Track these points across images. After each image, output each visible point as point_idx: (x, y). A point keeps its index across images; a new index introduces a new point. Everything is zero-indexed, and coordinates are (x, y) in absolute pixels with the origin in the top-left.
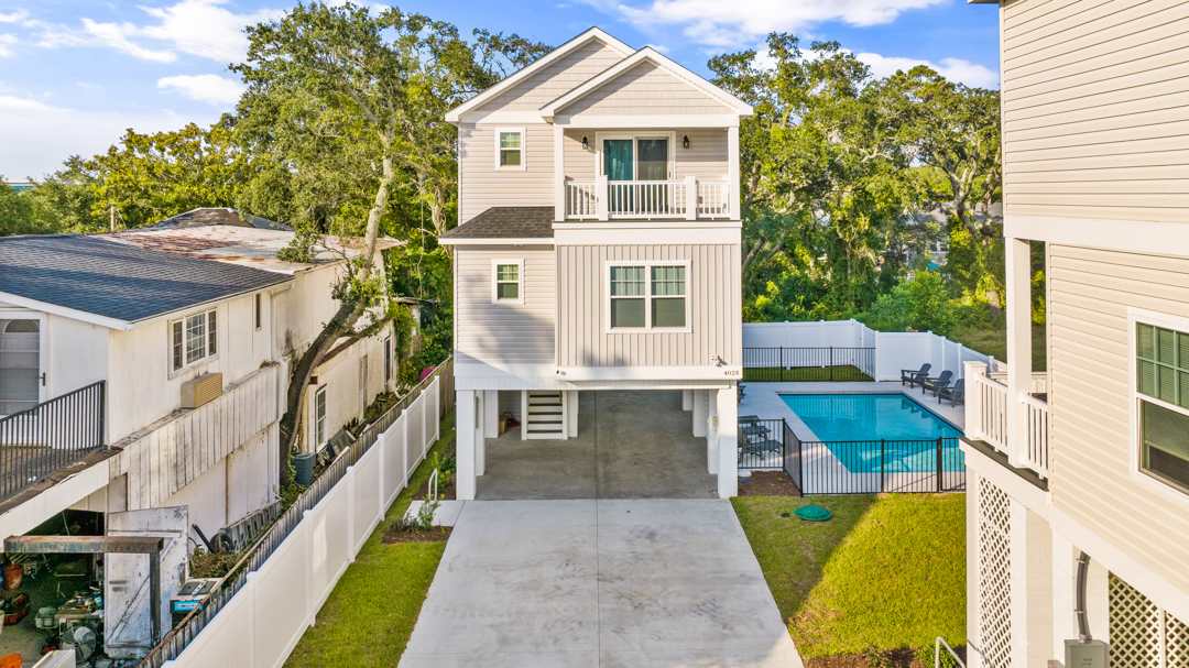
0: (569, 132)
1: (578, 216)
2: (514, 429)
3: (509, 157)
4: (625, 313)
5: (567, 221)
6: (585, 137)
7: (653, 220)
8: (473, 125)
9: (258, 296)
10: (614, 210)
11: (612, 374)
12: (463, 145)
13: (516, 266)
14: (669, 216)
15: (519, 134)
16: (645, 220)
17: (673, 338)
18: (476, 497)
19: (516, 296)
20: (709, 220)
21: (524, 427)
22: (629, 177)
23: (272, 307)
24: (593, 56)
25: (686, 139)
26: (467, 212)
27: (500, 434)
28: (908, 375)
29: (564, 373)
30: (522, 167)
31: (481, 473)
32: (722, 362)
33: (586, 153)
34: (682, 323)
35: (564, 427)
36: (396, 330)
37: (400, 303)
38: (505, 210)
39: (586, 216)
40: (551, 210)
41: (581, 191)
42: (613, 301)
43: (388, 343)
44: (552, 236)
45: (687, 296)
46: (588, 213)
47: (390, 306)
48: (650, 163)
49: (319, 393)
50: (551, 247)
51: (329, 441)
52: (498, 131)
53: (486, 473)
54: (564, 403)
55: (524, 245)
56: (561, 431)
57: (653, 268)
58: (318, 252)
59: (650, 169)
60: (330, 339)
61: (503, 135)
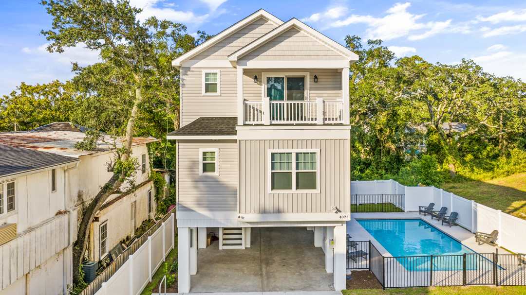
0: (246, 72)
1: (251, 122)
2: (215, 242)
3: (210, 88)
4: (280, 181)
5: (245, 125)
6: (255, 75)
7: (297, 125)
8: (189, 69)
9: (54, 171)
10: (273, 119)
11: (272, 218)
12: (183, 80)
13: (214, 152)
14: (306, 122)
15: (216, 74)
16: (292, 125)
17: (309, 196)
18: (190, 291)
19: (214, 171)
20: (331, 125)
21: (221, 241)
22: (282, 98)
23: (65, 177)
24: (261, 27)
25: (316, 77)
26: (186, 120)
27: (207, 245)
28: (423, 209)
29: (243, 218)
30: (218, 94)
31: (194, 272)
32: (338, 211)
33: (256, 85)
34: (314, 187)
35: (243, 242)
36: (155, 187)
37: (157, 172)
38: (208, 119)
39: (256, 122)
40: (236, 119)
41: (253, 108)
42: (273, 174)
43: (150, 194)
44: (235, 134)
45: (318, 170)
46: (258, 120)
47: (151, 173)
48: (295, 91)
49: (101, 226)
50: (235, 141)
51: (110, 252)
52: (204, 72)
53: (197, 272)
54: (243, 233)
55: (219, 140)
56: (241, 244)
57: (297, 154)
58: (99, 145)
59: (294, 95)
60: (105, 196)
61: (207, 74)
